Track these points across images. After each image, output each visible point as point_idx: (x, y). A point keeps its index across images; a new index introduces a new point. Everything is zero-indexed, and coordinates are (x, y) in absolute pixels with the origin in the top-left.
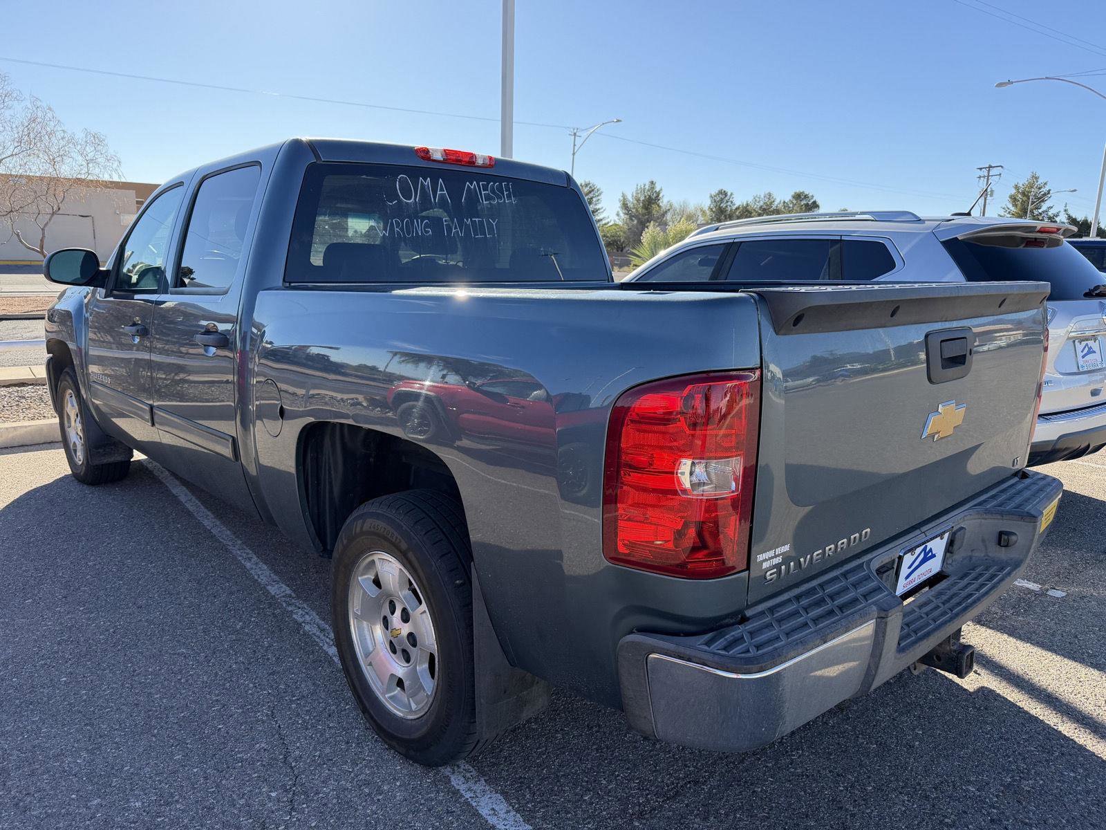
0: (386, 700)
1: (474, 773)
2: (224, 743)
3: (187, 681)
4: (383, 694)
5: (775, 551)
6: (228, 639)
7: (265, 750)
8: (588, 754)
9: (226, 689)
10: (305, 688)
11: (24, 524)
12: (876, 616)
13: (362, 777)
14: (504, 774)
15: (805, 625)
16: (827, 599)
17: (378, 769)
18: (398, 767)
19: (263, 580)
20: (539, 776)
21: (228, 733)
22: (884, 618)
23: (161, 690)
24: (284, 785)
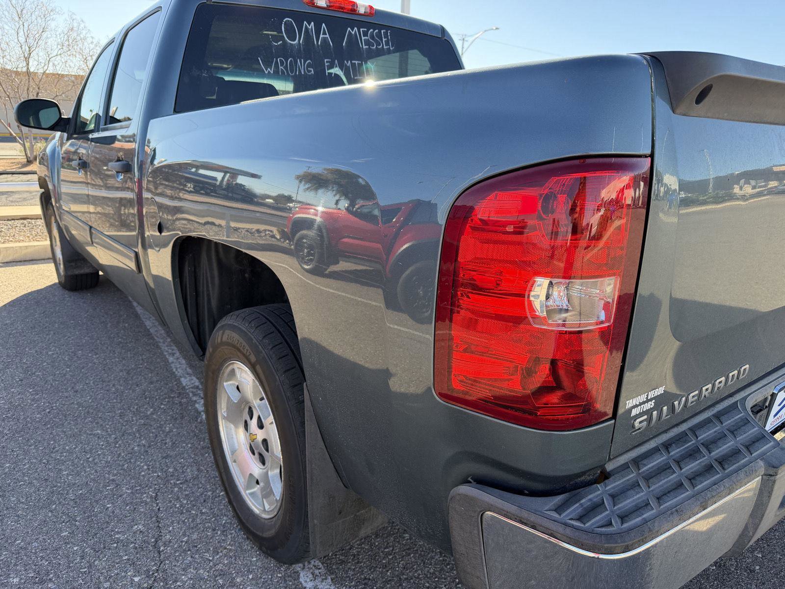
0: (247, 495)
1: (323, 571)
2: (108, 523)
3: (94, 460)
4: (245, 490)
5: (648, 395)
6: (138, 423)
7: (141, 532)
8: (432, 558)
9: (124, 469)
10: (190, 473)
11: (12, 320)
12: (763, 473)
13: (220, 567)
14: (351, 573)
15: (680, 485)
16: (703, 450)
17: (235, 560)
18: (255, 558)
19: (179, 372)
20: (383, 578)
21: (113, 512)
22: (771, 475)
23: (71, 467)
24: (148, 571)
